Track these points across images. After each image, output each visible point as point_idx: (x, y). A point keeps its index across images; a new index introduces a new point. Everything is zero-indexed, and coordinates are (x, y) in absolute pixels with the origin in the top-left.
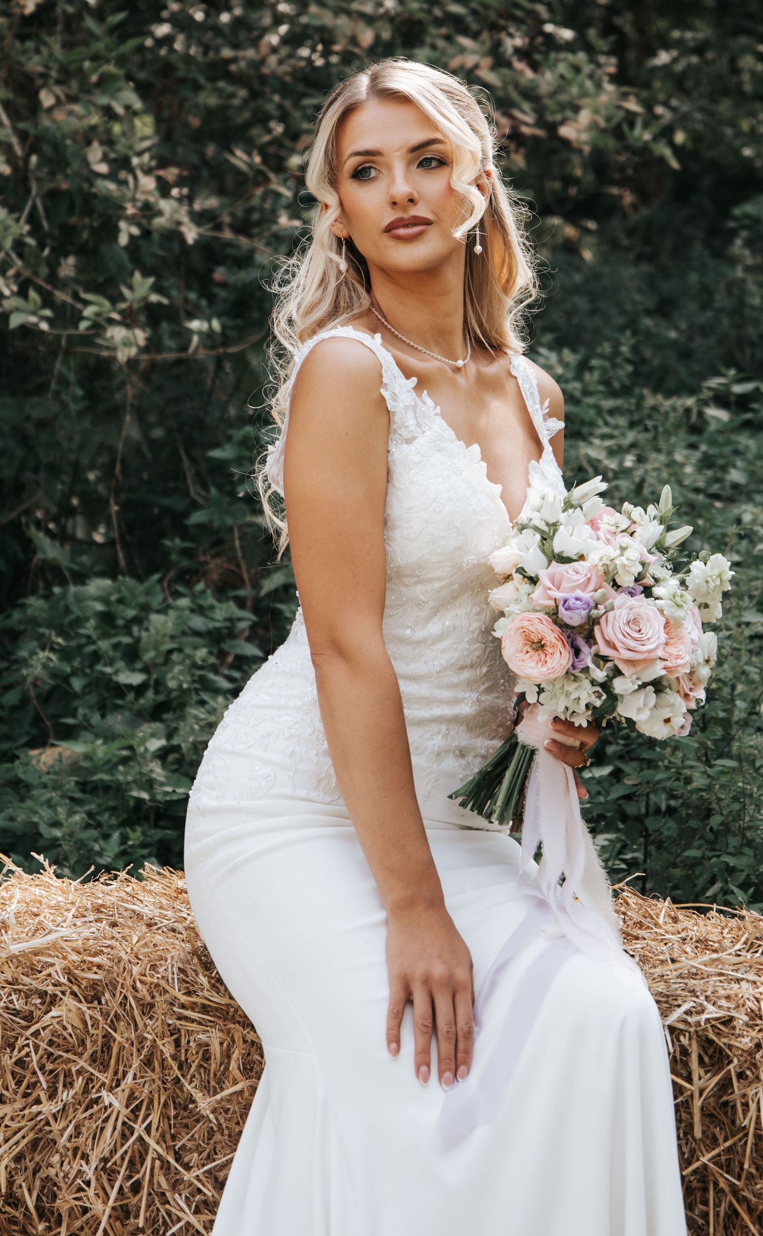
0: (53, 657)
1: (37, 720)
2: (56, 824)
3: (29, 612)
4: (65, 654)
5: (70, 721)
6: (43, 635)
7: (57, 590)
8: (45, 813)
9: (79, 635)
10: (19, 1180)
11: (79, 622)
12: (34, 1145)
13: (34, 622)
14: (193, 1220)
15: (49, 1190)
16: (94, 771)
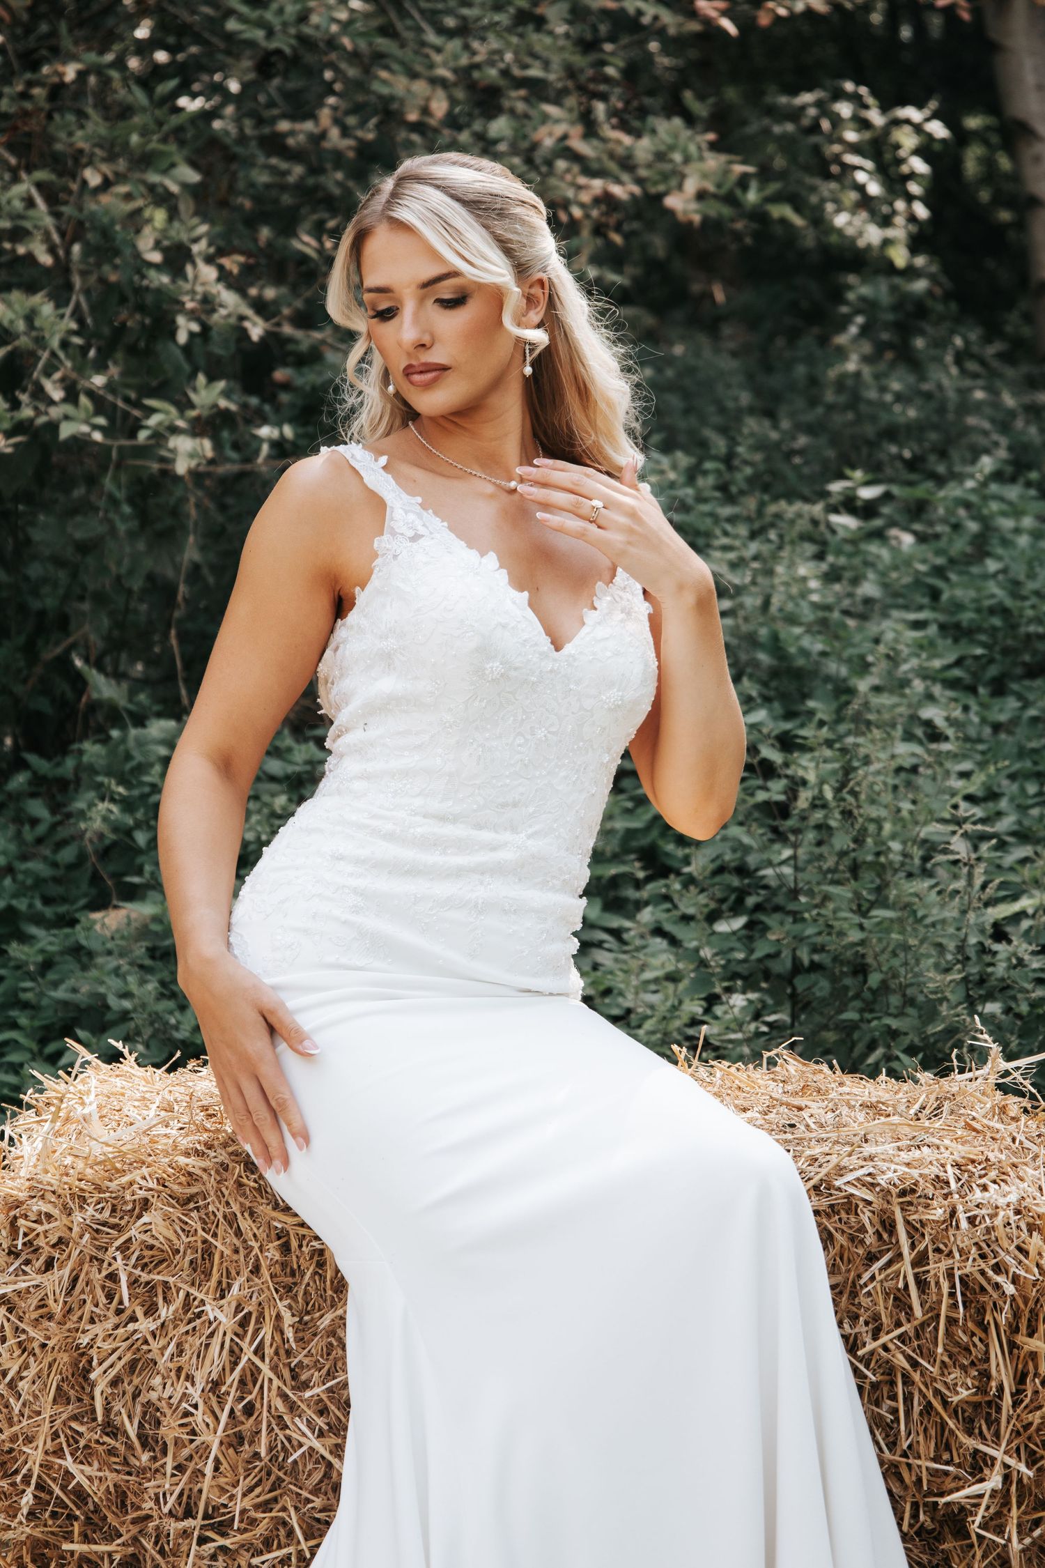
0: (114, 808)
1: (97, 878)
2: (126, 995)
4: (128, 805)
5: (136, 880)
6: (101, 785)
8: (113, 983)
9: (142, 784)
10: (117, 1406)
11: (141, 768)
12: (132, 1366)
13: (93, 770)
14: (316, 1444)
15: (152, 1415)
16: (164, 935)
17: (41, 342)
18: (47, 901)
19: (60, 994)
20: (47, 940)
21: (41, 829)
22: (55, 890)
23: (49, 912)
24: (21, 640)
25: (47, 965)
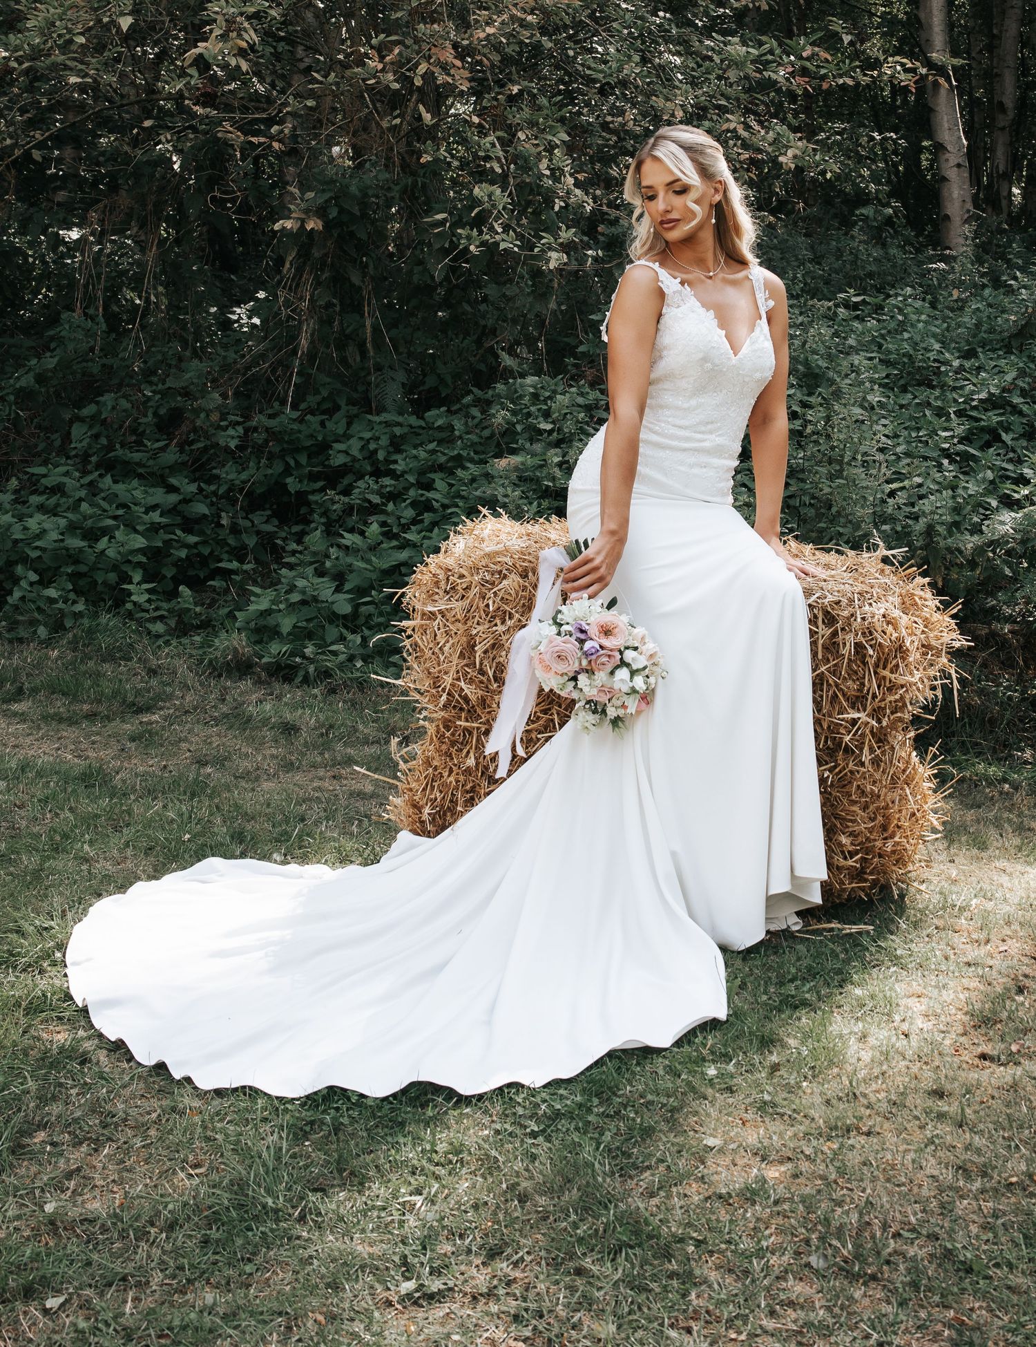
0: (508, 414)
1: (498, 444)
2: (506, 496)
3: (497, 391)
4: (514, 413)
5: (515, 446)
6: (503, 403)
7: (511, 381)
8: (501, 490)
9: (521, 404)
10: (486, 662)
11: (521, 397)
12: (493, 646)
13: (499, 396)
16: (527, 470)
17: (494, 206)
18: (476, 453)
19: (478, 493)
20: (474, 469)
21: (476, 421)
22: (480, 448)
23: (476, 457)
24: (475, 337)
25: (473, 480)
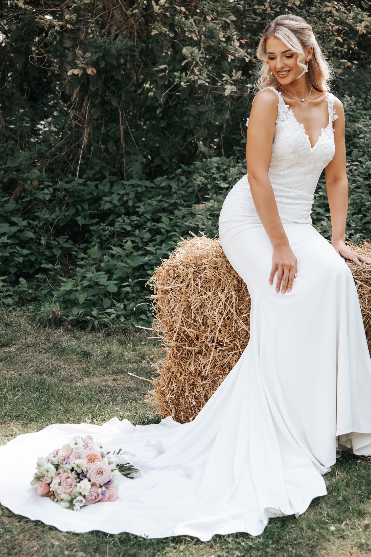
0: (203, 178)
1: (198, 196)
2: (204, 225)
3: (196, 166)
4: (206, 178)
5: (208, 196)
6: (200, 172)
7: (204, 160)
8: (201, 222)
9: (210, 173)
10: (197, 316)
11: (210, 169)
12: (201, 306)
13: (198, 169)
14: (245, 327)
15: (205, 318)
16: (214, 211)
17: (194, 59)
18: (184, 201)
20: (184, 210)
21: (184, 183)
22: (187, 198)
23: (185, 204)
24: (182, 136)
25: (184, 217)
